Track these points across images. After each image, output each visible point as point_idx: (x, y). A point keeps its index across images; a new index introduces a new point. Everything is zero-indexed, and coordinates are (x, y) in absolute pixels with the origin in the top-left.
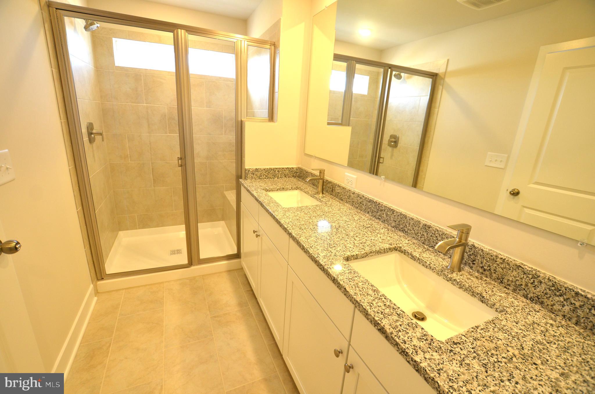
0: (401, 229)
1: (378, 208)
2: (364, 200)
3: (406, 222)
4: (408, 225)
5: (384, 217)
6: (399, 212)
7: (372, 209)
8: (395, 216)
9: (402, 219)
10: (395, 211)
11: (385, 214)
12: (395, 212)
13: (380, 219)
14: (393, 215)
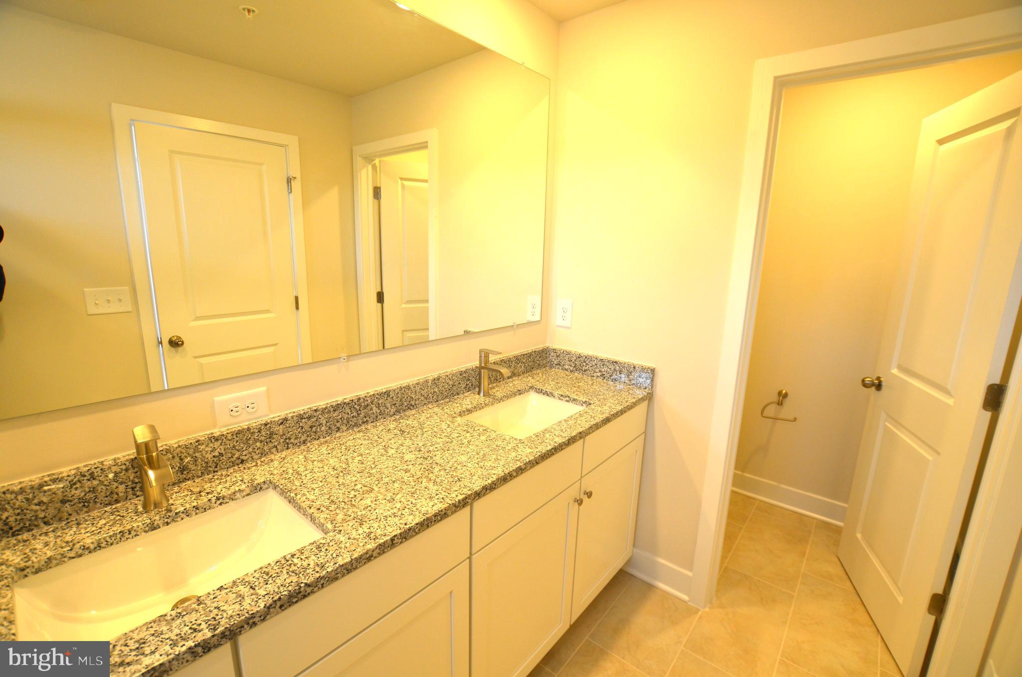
0: (406, 408)
1: (358, 408)
2: (320, 416)
3: (411, 394)
4: (413, 396)
5: (373, 413)
6: (398, 388)
7: (346, 416)
8: (392, 397)
9: (403, 394)
10: (390, 391)
11: (374, 408)
12: (391, 393)
13: (367, 421)
14: (389, 399)
